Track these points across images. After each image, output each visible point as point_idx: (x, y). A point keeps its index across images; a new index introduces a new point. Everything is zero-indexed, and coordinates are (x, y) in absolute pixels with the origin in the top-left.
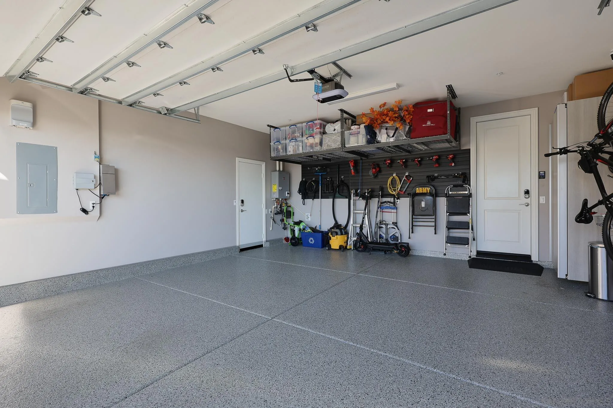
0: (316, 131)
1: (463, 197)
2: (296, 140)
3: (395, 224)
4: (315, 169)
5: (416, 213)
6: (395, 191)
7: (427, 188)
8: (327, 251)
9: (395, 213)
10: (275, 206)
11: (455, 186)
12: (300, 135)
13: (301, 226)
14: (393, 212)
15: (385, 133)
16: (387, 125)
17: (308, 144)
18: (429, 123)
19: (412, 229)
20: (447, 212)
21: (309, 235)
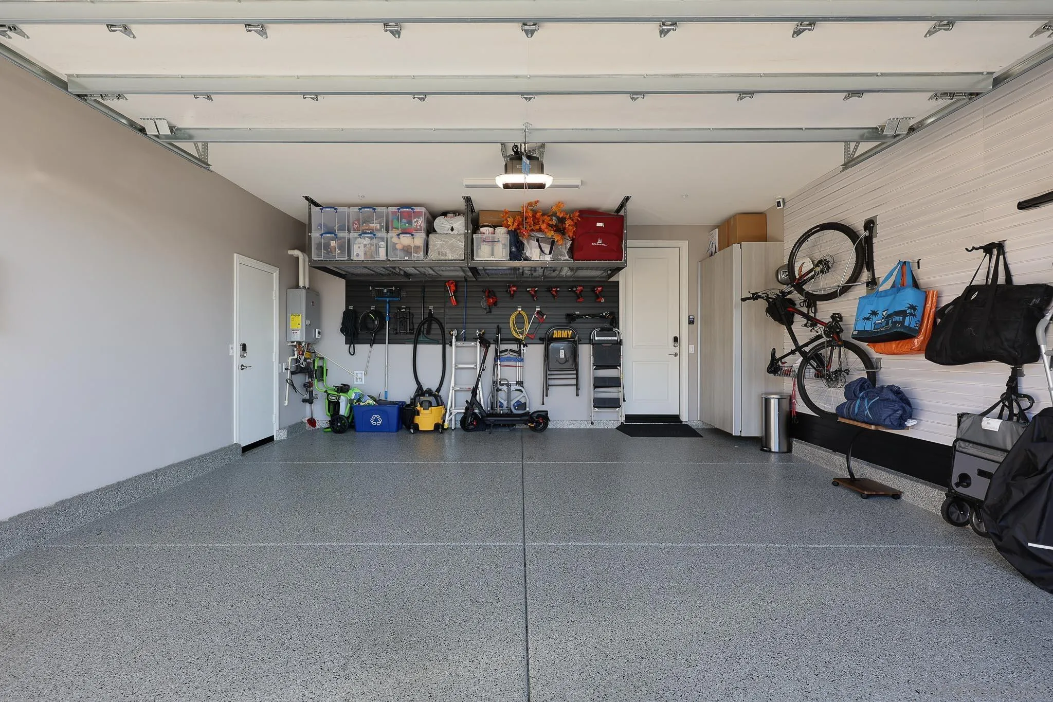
0: (417, 226)
1: (612, 344)
2: (374, 235)
3: (520, 383)
4: (383, 290)
5: (552, 367)
6: (522, 334)
7: (568, 331)
8: (412, 436)
9: (521, 367)
10: (294, 357)
11: (603, 330)
12: (381, 227)
13: (352, 395)
14: (519, 366)
15: (536, 247)
16: (538, 235)
17: (398, 247)
18: (600, 242)
19: (547, 389)
20: (594, 365)
21: (370, 410)
